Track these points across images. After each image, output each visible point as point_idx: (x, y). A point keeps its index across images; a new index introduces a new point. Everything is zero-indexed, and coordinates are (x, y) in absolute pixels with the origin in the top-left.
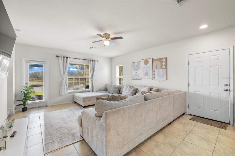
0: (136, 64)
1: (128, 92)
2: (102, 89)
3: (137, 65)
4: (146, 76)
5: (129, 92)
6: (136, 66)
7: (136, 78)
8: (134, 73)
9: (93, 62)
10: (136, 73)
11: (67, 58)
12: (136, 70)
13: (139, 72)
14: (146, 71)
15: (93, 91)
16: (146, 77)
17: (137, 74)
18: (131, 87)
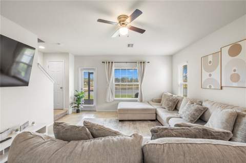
0: (210, 58)
1: (185, 112)
2: (155, 100)
3: (211, 60)
4: (235, 82)
5: (187, 113)
6: (210, 62)
7: (210, 86)
8: (206, 75)
9: (142, 64)
10: (210, 75)
11: (112, 62)
12: (210, 70)
13: (216, 75)
14: (235, 71)
15: (141, 101)
16: (235, 84)
17: (212, 77)
18: (193, 103)
